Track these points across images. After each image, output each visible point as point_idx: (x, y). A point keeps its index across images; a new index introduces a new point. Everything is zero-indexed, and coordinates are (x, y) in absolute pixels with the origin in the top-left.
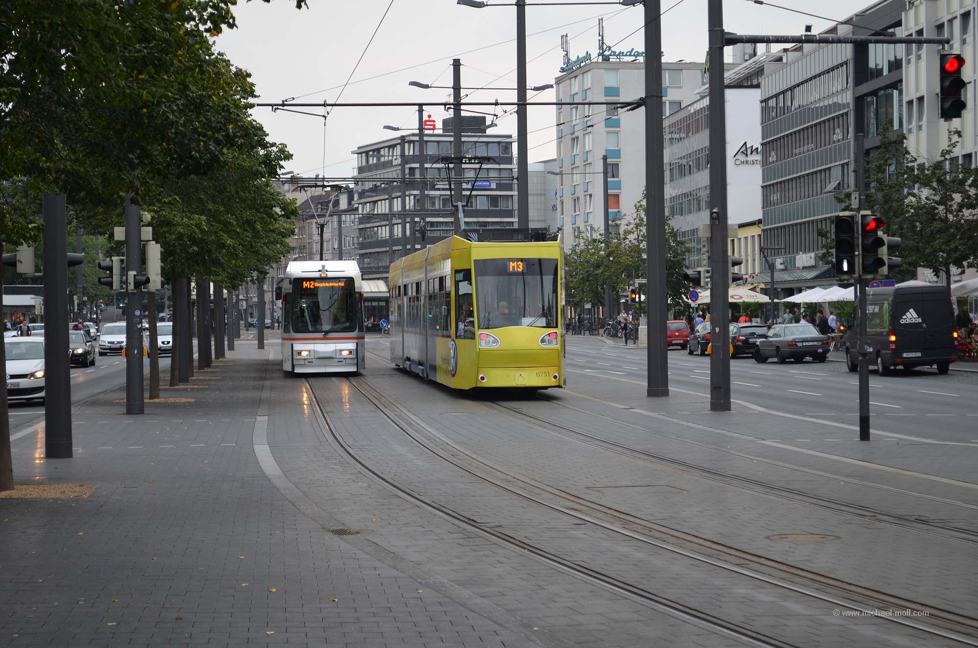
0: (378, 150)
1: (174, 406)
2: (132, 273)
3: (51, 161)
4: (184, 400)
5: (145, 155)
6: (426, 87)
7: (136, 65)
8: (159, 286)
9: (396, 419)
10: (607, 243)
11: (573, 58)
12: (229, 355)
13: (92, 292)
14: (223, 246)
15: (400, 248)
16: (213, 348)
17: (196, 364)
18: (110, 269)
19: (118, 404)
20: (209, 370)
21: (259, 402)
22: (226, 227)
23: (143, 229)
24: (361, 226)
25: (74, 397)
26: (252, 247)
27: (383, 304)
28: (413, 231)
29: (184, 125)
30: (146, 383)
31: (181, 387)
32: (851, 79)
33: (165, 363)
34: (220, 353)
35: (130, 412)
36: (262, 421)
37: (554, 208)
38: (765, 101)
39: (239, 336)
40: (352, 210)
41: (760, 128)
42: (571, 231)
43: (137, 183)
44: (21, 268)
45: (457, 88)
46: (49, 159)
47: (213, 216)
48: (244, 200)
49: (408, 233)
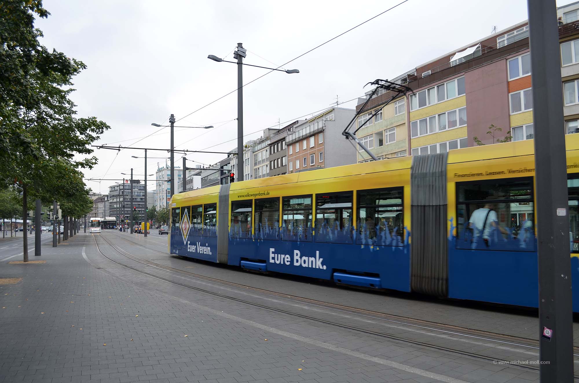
0: (115, 187)
1: (64, 245)
2: (55, 216)
3: (39, 194)
4: (66, 244)
5: (59, 193)
6: (125, 174)
7: (58, 178)
8: (61, 219)
9: (114, 247)
10: (167, 209)
11: (160, 168)
12: (77, 234)
13: (44, 219)
14: (76, 210)
15: (119, 209)
16: (73, 232)
17: (69, 236)
18: (49, 215)
19: (51, 245)
20: (72, 237)
21: (84, 244)
22: (77, 206)
23: (57, 206)
24: (110, 204)
25: (42, 243)
26: (83, 210)
27: (115, 222)
28: (122, 205)
29: (68, 187)
30: (57, 241)
31: (65, 241)
32: (220, 175)
33: (62, 236)
34: (75, 234)
35: (53, 246)
36: (84, 248)
37: (156, 201)
38: (202, 179)
39: (80, 230)
40: (108, 201)
41: (201, 184)
42: (159, 206)
43: (57, 198)
44: (30, 215)
45: (132, 175)
46: (38, 193)
47: (74, 203)
48: (81, 200)
49: (120, 206)
